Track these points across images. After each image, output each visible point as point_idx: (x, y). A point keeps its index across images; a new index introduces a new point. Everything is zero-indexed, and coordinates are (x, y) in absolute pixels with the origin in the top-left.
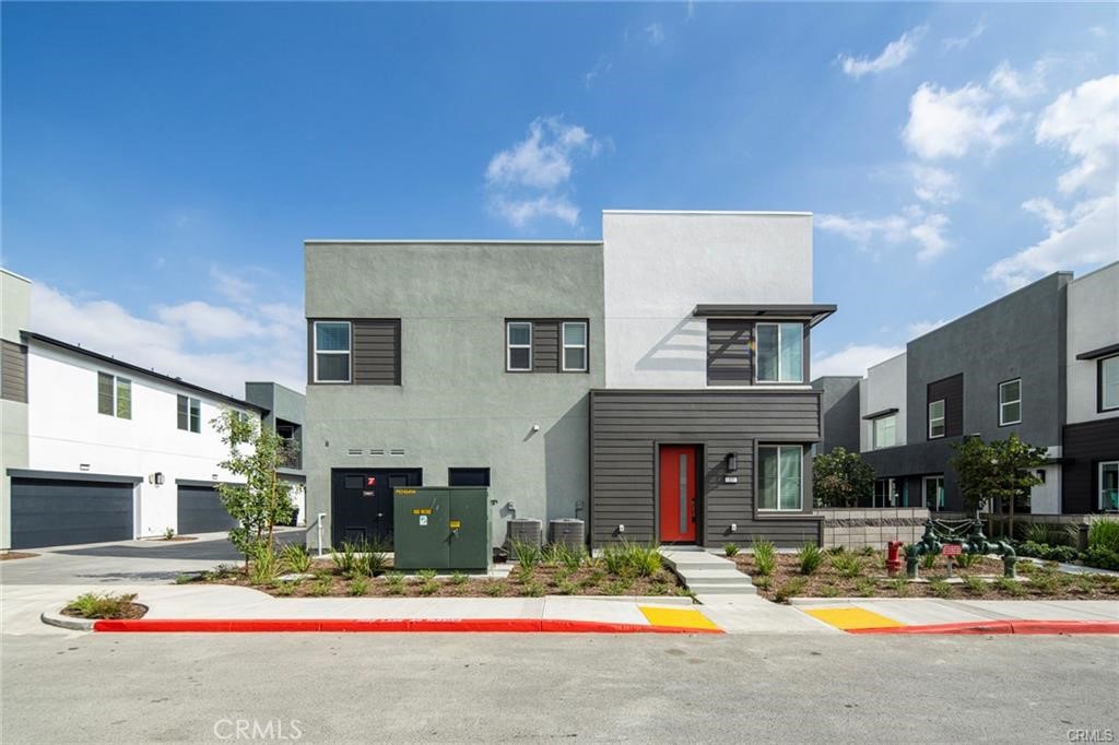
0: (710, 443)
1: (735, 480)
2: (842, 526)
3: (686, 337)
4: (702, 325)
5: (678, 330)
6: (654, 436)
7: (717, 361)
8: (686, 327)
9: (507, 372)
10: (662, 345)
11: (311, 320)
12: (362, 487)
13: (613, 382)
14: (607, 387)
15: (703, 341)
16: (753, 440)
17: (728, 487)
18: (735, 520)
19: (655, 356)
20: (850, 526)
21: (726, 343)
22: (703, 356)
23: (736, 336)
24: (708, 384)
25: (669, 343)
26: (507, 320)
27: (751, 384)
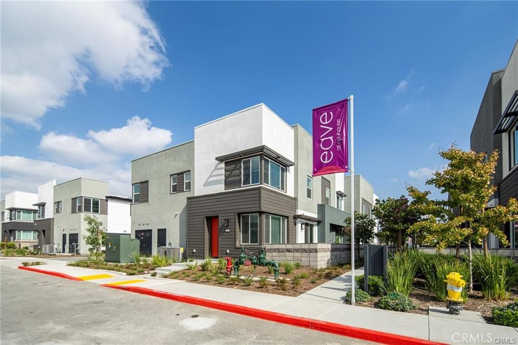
0: (220, 215)
1: (229, 231)
2: (276, 252)
3: (218, 171)
4: (223, 165)
5: (216, 169)
6: (204, 213)
7: (229, 179)
8: (218, 167)
9: (171, 194)
10: (211, 176)
11: (133, 184)
12: (141, 236)
13: (197, 193)
14: (195, 195)
15: (223, 172)
16: (235, 212)
17: (227, 234)
18: (228, 248)
19: (209, 180)
20: (279, 252)
21: (232, 171)
22: (223, 178)
23: (236, 167)
24: (225, 190)
25: (213, 174)
26: (171, 175)
27: (240, 188)
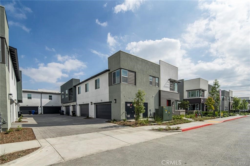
0: (171, 100)
4: (169, 82)
6: (166, 98)
7: (171, 87)
9: (149, 85)
12: (130, 106)
16: (175, 100)
19: (165, 85)
23: (172, 84)
24: (170, 91)
26: (150, 76)
27: (173, 91)
